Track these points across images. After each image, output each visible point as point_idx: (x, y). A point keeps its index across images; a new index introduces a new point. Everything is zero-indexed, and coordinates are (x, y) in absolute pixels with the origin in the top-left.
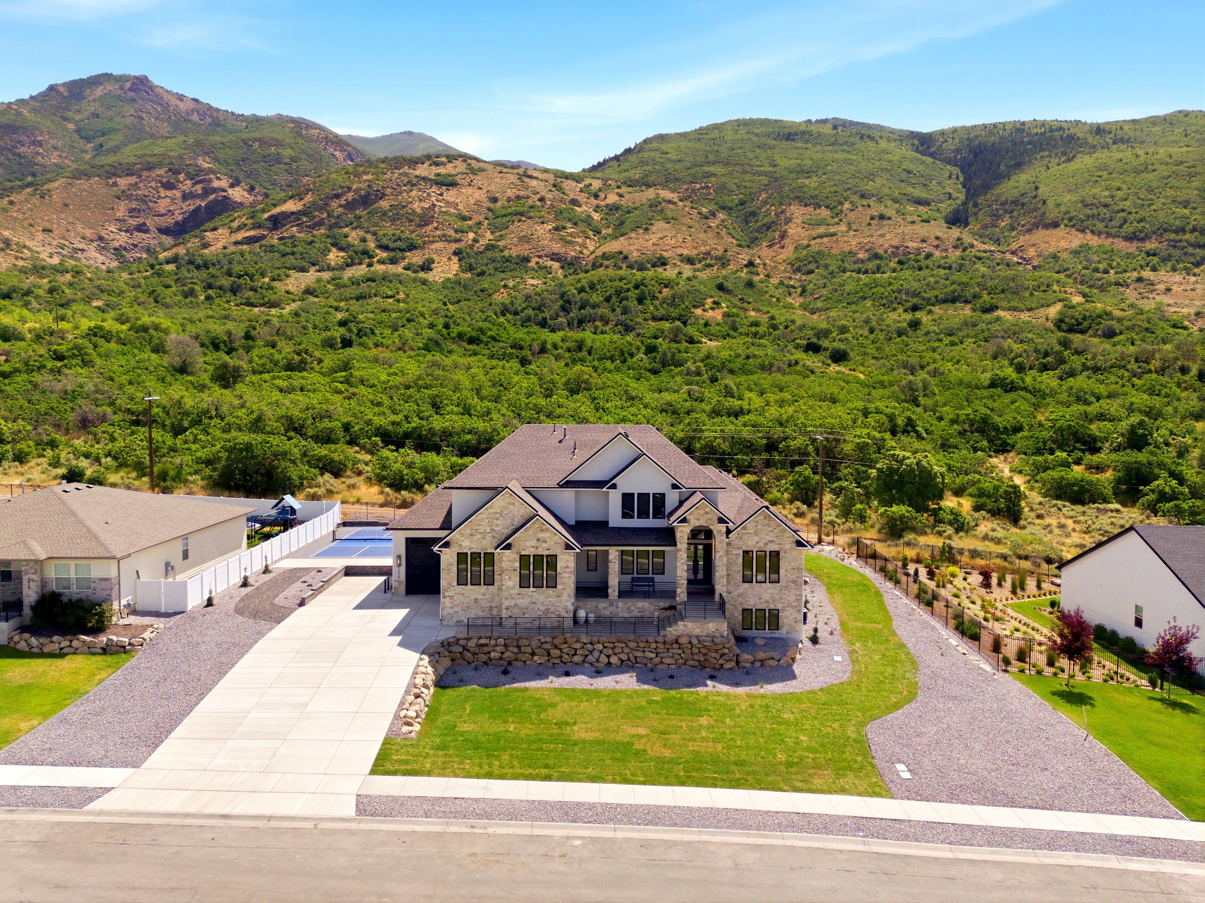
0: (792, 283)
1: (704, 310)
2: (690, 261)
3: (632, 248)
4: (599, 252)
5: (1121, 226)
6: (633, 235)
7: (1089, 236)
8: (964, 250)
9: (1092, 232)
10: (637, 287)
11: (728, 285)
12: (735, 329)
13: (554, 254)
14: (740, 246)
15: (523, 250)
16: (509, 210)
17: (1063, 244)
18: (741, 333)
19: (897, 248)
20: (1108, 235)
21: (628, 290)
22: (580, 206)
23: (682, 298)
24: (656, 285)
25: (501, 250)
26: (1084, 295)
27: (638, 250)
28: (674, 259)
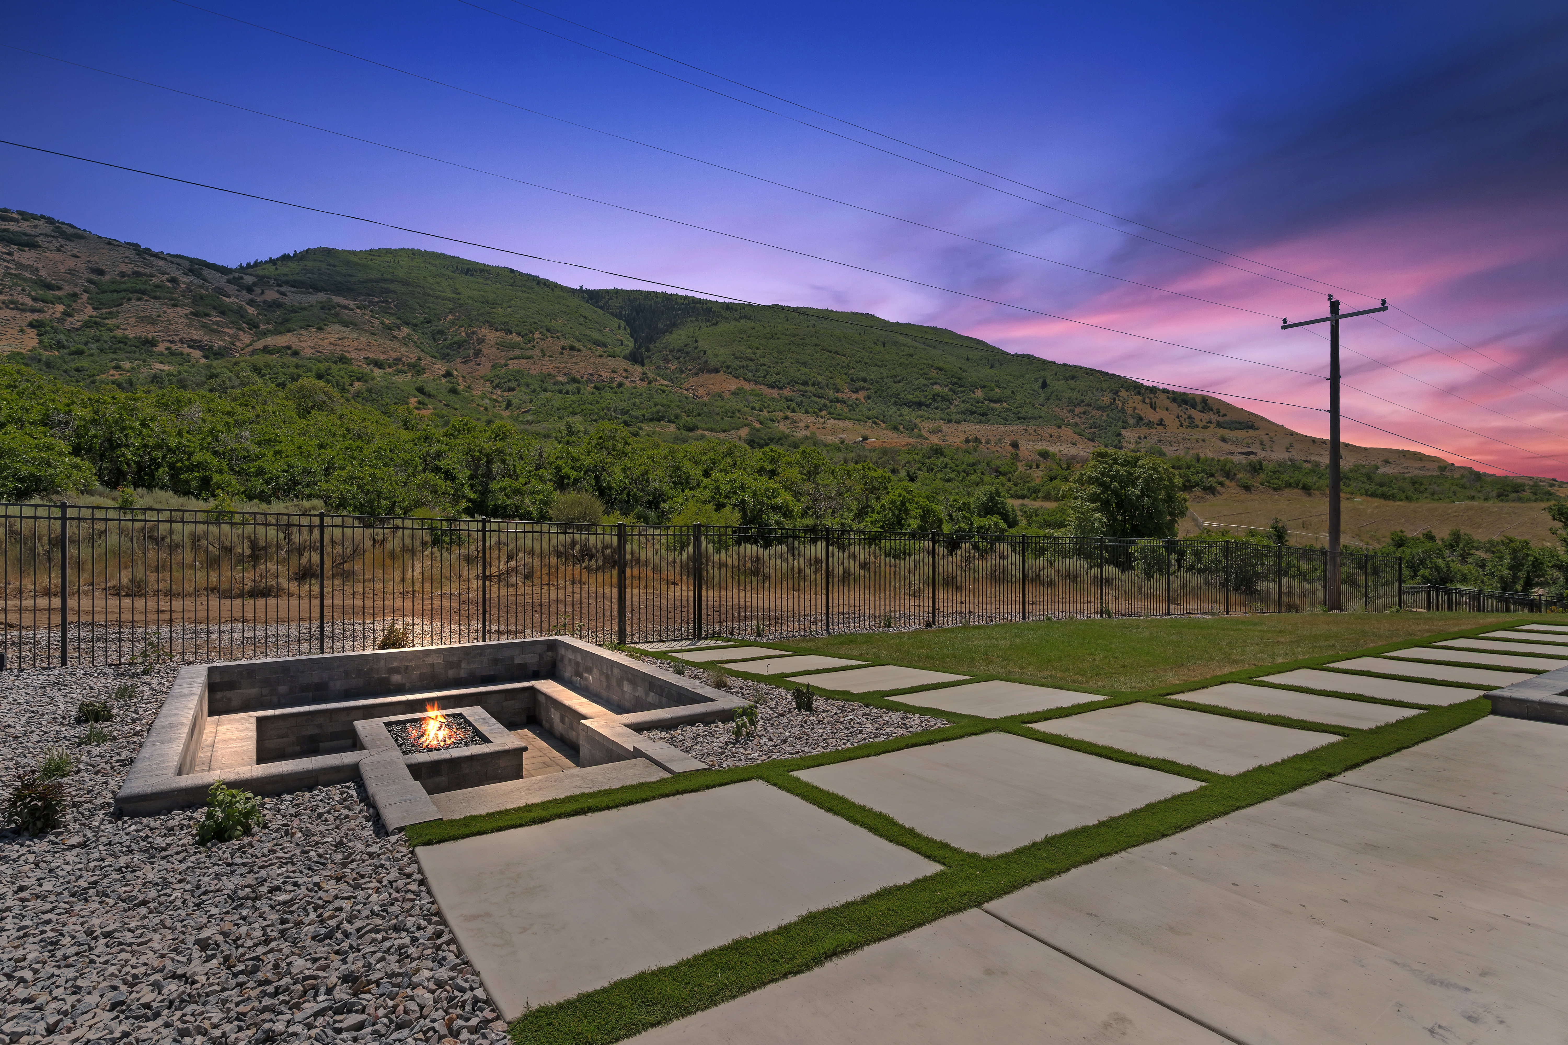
0: (495, 397)
2: (378, 364)
3: (304, 345)
4: (260, 344)
5: (765, 377)
6: (303, 332)
7: (743, 382)
8: (650, 383)
9: (744, 379)
13: (192, 340)
14: (433, 357)
15: (147, 332)
16: (123, 286)
17: (725, 387)
19: (592, 375)
20: (756, 382)
22: (229, 296)
23: (380, 394)
24: (346, 377)
25: (110, 330)
26: (761, 423)
27: (312, 348)
28: (358, 360)
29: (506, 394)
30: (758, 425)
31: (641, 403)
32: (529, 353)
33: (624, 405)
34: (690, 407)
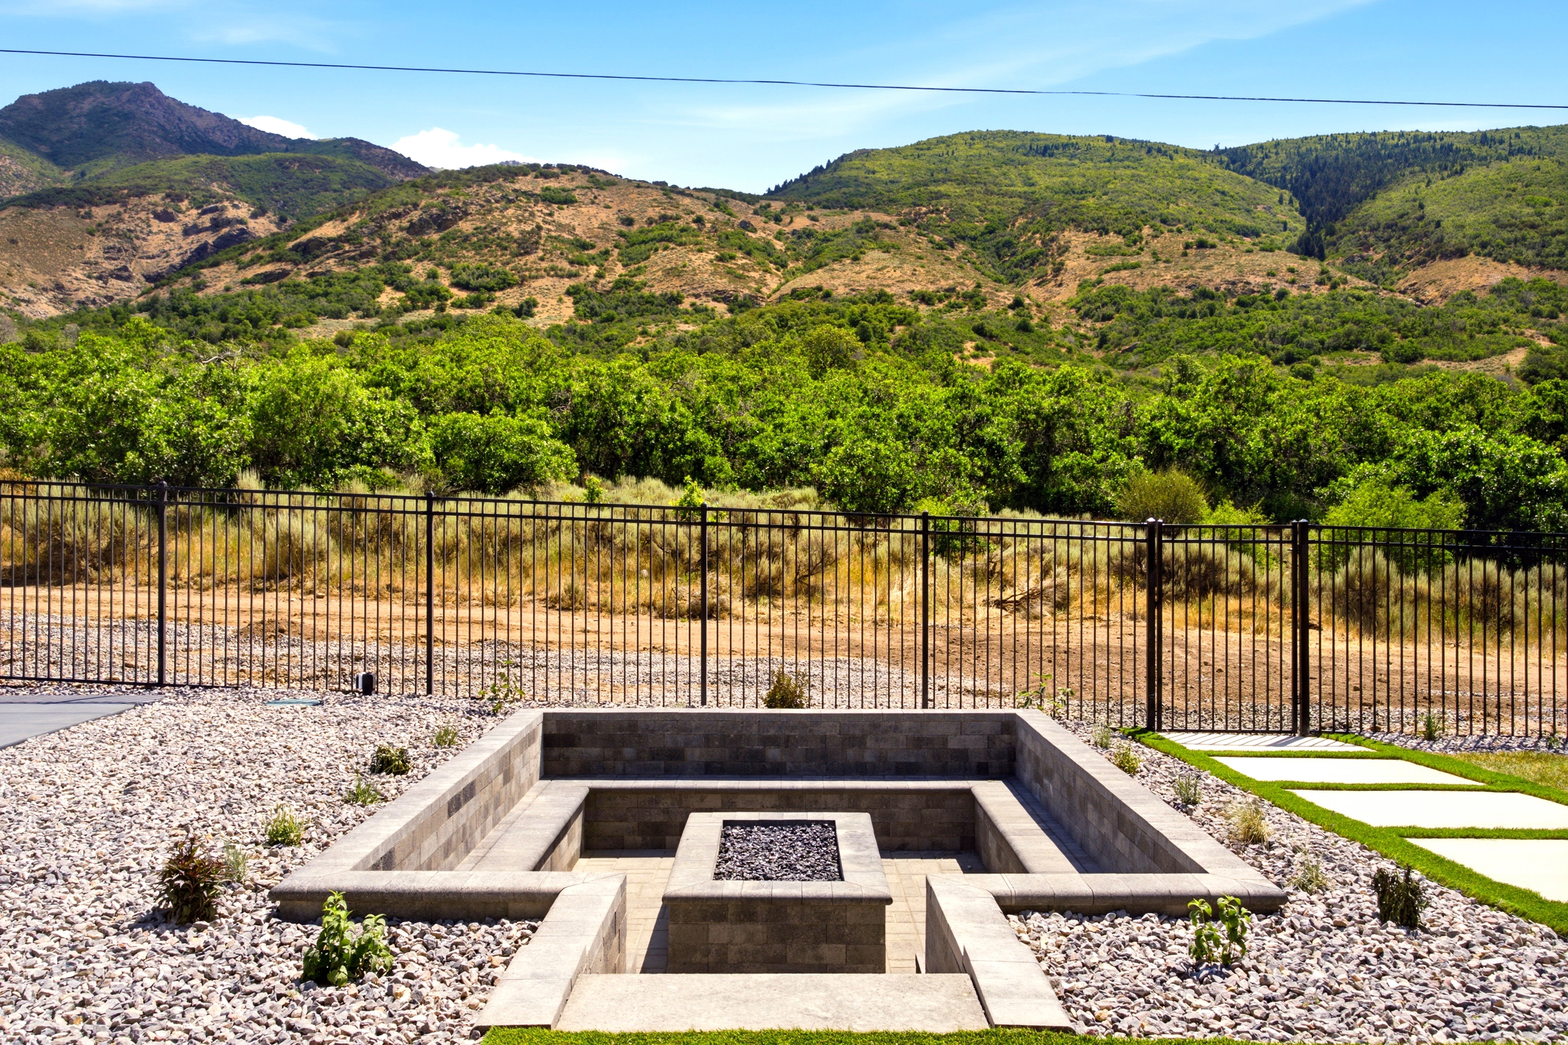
0: (1082, 331)
2: (925, 299)
3: (836, 282)
4: (787, 289)
5: (1562, 253)
6: (836, 266)
7: (1514, 269)
8: (1334, 286)
9: (1518, 262)
10: (853, 323)
11: (990, 329)
13: (717, 292)
15: (672, 286)
16: (651, 235)
17: (1478, 280)
19: (1234, 283)
20: (1543, 266)
22: (755, 231)
23: (926, 340)
24: (885, 321)
25: (638, 289)
26: (1552, 339)
27: (846, 285)
28: (901, 297)
29: (1098, 325)
30: (1545, 344)
31: (1318, 321)
32: (1133, 261)
33: (1288, 326)
34: (1408, 321)
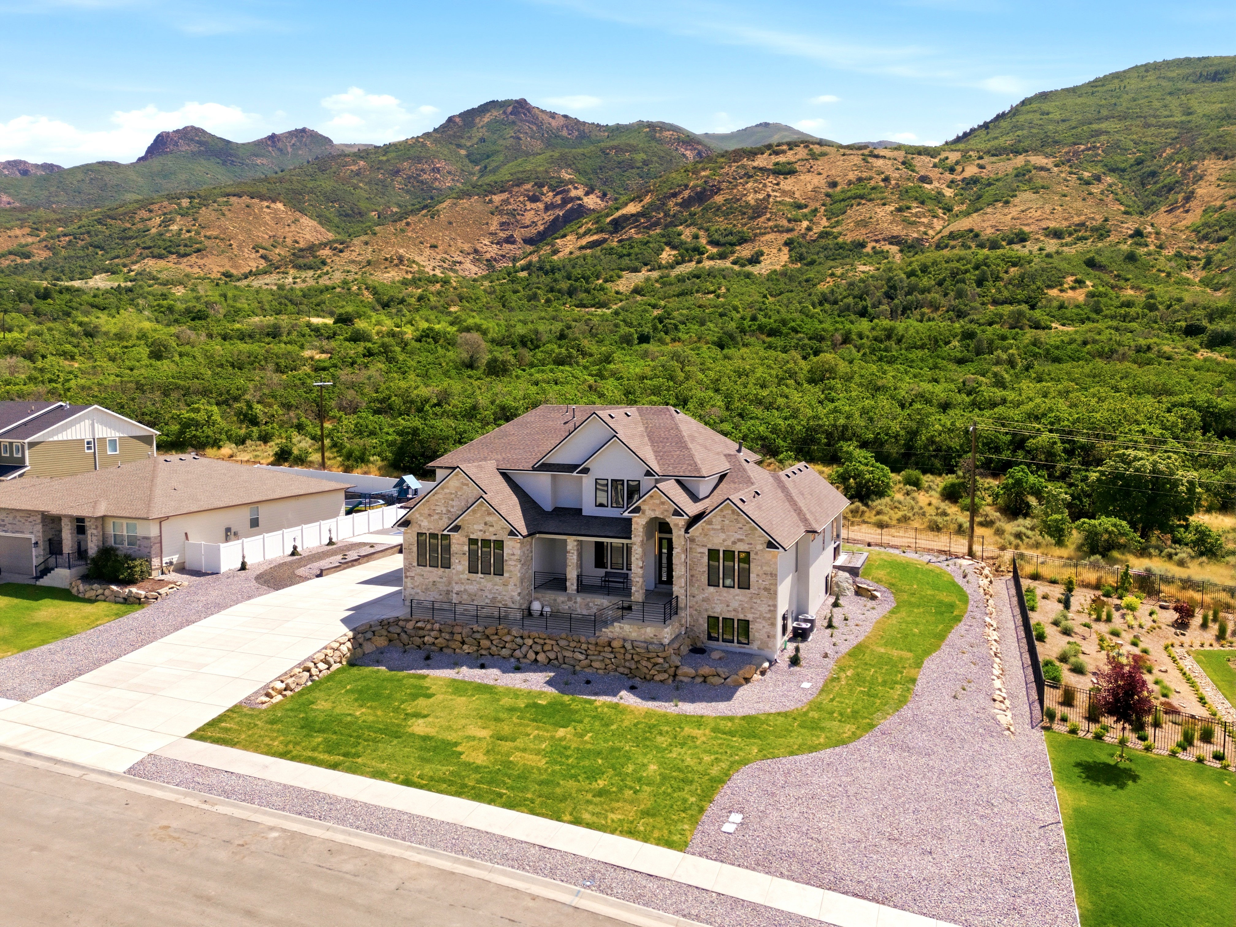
0: (1194, 253)
1: (1062, 291)
2: (1057, 234)
3: (985, 225)
4: (946, 232)
6: (989, 210)
10: (977, 267)
11: (1101, 260)
12: (1098, 311)
13: (893, 237)
14: (1126, 213)
18: (1106, 316)
21: (967, 271)
22: (931, 183)
23: (1033, 278)
25: (835, 237)
27: (992, 226)
28: (1037, 233)
